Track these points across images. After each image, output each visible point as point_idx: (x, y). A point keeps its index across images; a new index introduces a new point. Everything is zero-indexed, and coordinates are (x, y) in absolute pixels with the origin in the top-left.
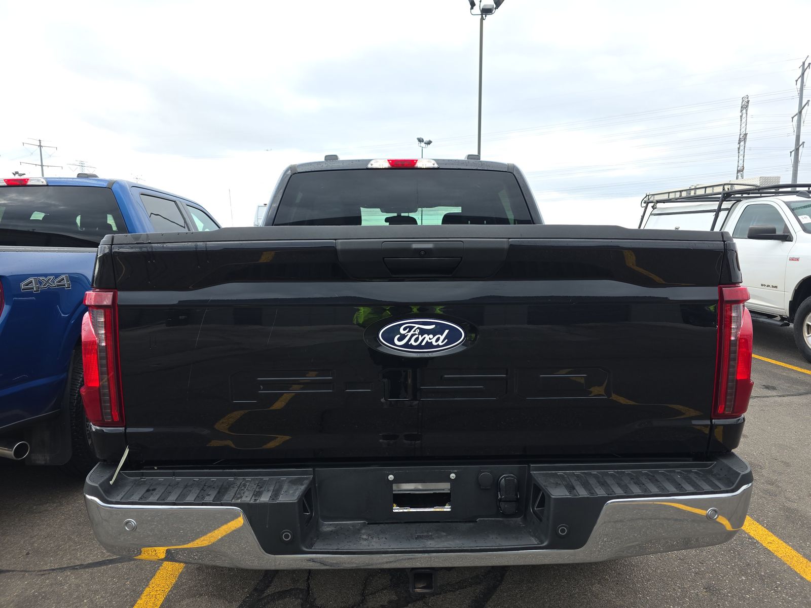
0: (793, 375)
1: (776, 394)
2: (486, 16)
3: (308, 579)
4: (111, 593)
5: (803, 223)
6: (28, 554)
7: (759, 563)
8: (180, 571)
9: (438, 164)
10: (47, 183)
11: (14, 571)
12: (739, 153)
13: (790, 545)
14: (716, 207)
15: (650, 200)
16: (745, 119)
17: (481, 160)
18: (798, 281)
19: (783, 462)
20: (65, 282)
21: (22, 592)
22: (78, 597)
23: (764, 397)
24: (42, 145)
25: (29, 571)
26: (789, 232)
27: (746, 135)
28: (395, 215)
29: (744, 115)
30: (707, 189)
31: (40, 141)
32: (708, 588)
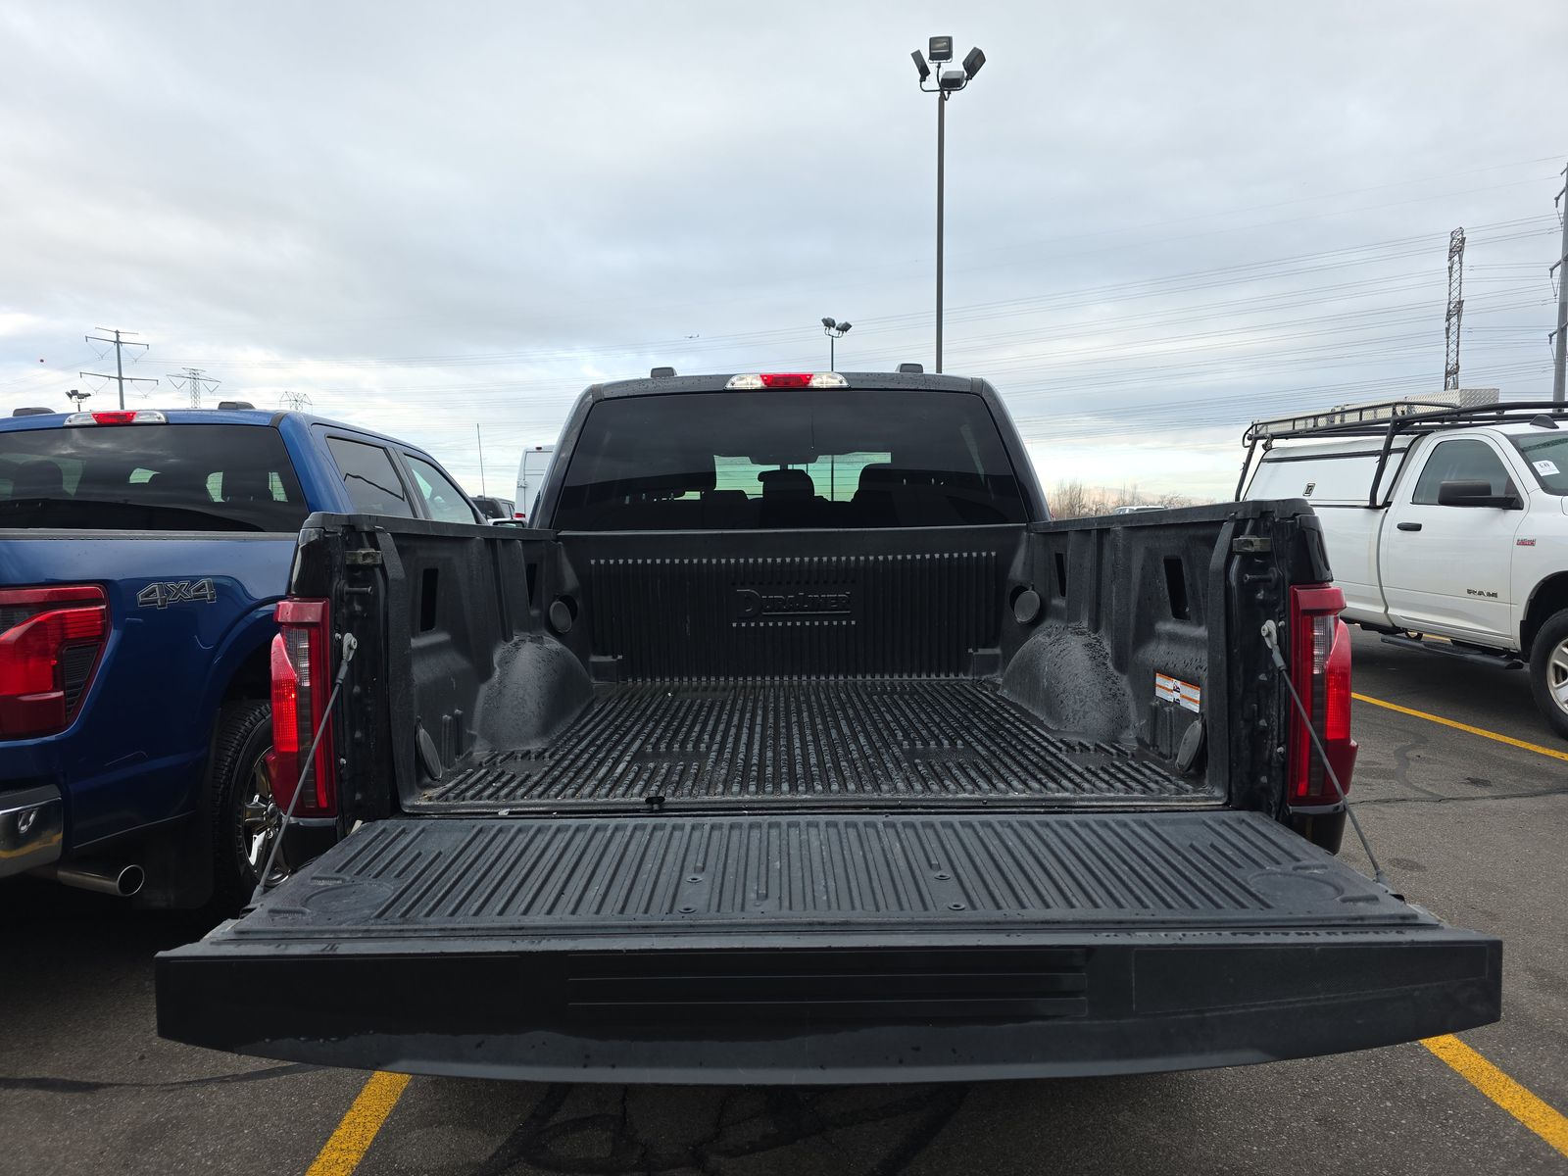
0: (1527, 760)
1: (1489, 794)
2: (949, 93)
3: (624, 1100)
4: (289, 1119)
5: (1542, 475)
6: (142, 1058)
7: (1419, 1080)
8: (404, 1085)
9: (848, 380)
10: (167, 418)
11: (121, 1085)
12: (1448, 338)
13: (1478, 1052)
14: (1381, 447)
15: (1260, 433)
16: (1458, 272)
17: (925, 372)
18: (1536, 583)
19: (1485, 912)
20: (207, 591)
21: (138, 1118)
22: (233, 1125)
23: (1466, 799)
24: (121, 340)
25: (147, 1085)
26: (1516, 492)
27: (1461, 303)
28: (777, 468)
29: (1456, 267)
30: (1364, 413)
31: (117, 332)
32: (1322, 1120)
